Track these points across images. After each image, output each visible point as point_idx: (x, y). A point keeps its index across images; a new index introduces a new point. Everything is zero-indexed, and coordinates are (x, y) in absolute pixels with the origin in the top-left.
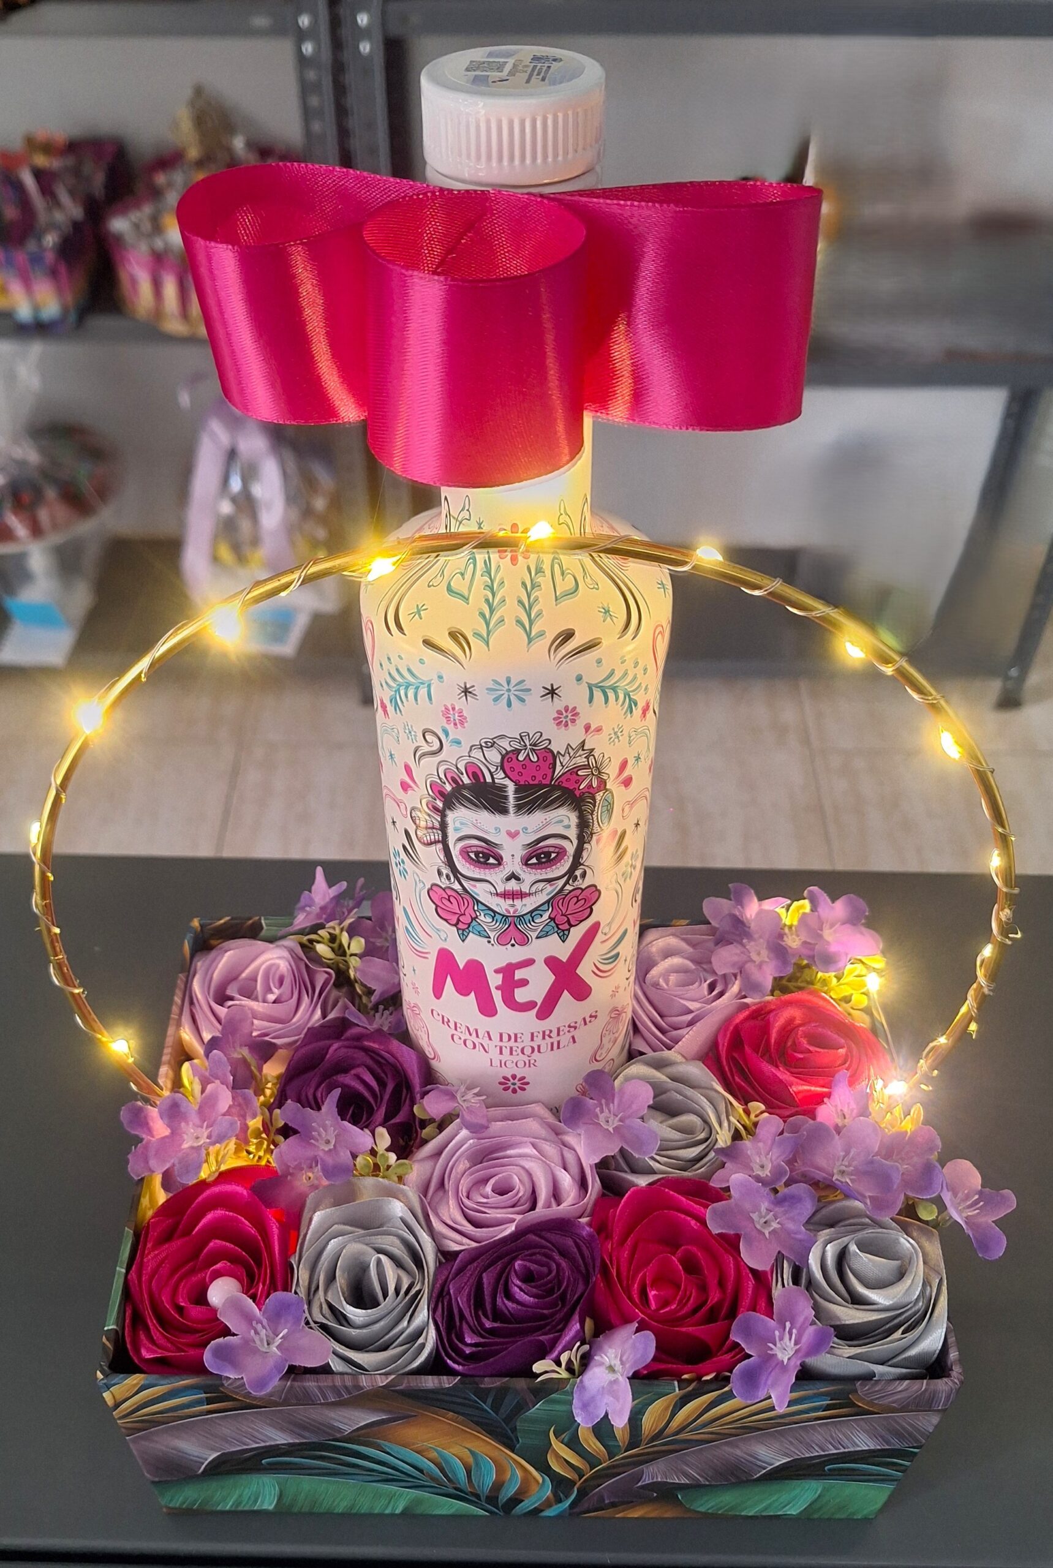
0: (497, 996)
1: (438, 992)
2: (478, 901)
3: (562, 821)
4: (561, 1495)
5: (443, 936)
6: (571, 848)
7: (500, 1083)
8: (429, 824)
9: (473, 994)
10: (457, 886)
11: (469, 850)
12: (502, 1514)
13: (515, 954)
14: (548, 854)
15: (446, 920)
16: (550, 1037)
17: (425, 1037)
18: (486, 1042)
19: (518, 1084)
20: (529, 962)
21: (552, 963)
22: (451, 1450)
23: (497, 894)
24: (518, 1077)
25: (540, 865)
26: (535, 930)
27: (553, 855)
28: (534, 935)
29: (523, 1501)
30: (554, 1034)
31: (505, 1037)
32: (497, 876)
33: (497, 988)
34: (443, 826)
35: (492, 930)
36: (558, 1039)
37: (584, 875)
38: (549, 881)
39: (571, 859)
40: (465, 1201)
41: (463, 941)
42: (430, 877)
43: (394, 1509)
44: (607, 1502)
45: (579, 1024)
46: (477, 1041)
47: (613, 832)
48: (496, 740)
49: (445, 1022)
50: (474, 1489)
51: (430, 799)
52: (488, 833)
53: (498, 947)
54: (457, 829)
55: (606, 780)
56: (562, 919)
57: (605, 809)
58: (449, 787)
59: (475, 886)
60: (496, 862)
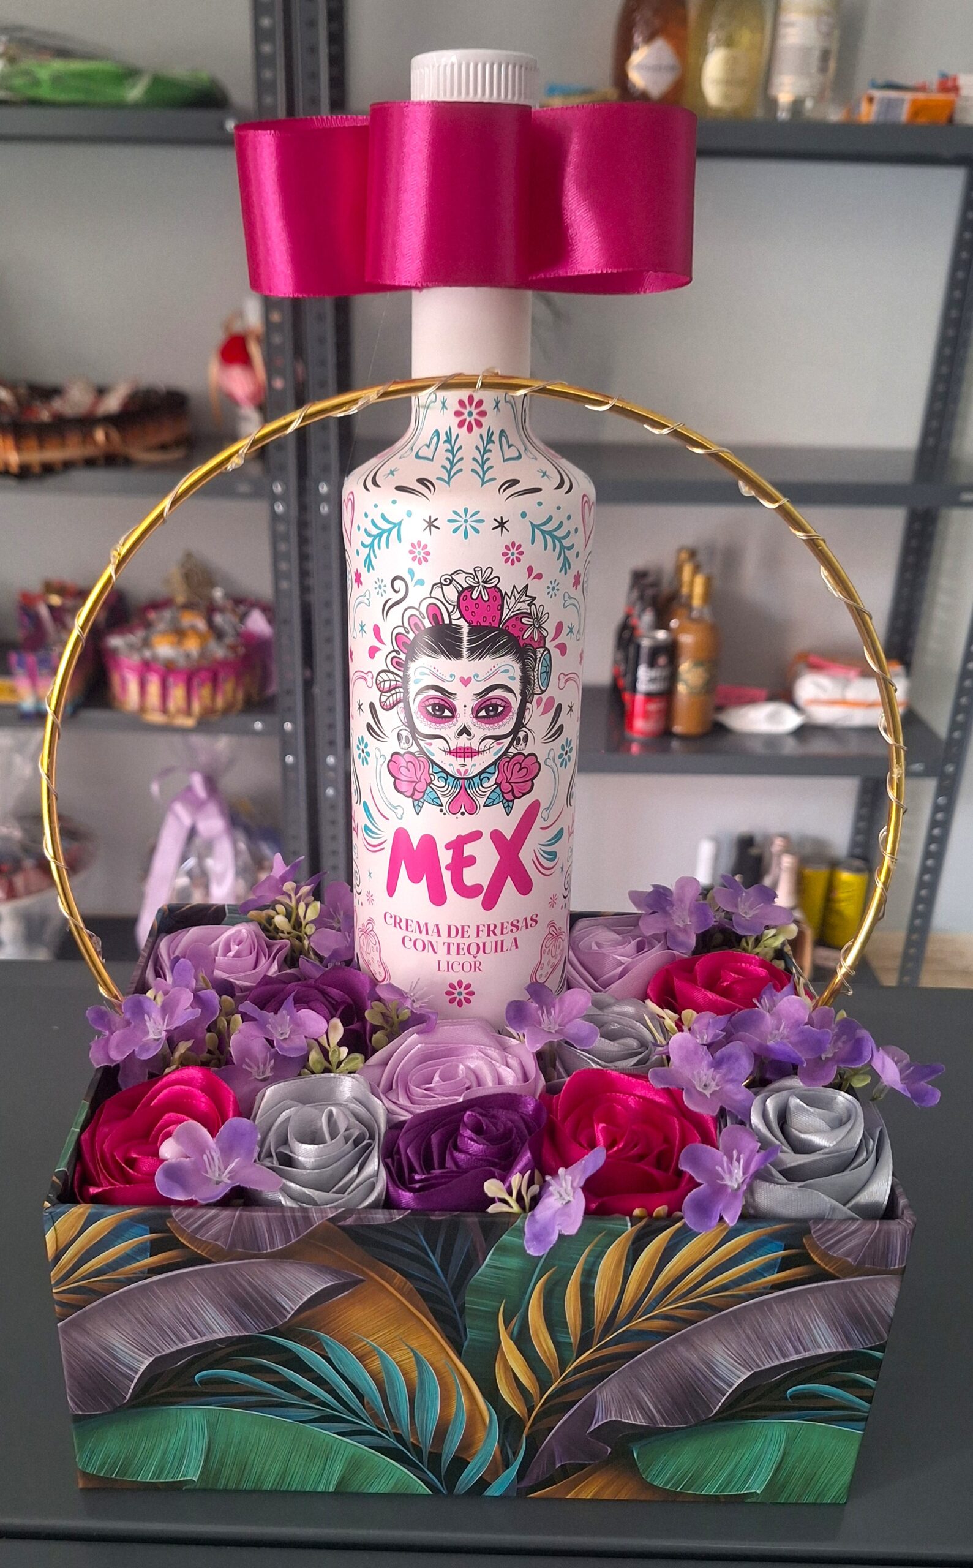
0: (447, 876)
1: (391, 889)
4: (510, 1452)
5: (400, 813)
6: (515, 705)
7: (448, 993)
8: (393, 683)
9: (424, 878)
10: (414, 749)
11: (427, 703)
12: (444, 1491)
16: (495, 934)
17: (376, 958)
18: (434, 938)
19: (464, 994)
20: (476, 836)
21: (496, 836)
22: (395, 1355)
24: (464, 985)
28: (482, 801)
29: (469, 1463)
30: (498, 931)
31: (453, 932)
32: (449, 730)
33: (448, 868)
34: (406, 679)
36: (502, 938)
37: (526, 738)
39: (515, 716)
41: (418, 814)
42: (391, 745)
43: (328, 1485)
44: (557, 1467)
45: (521, 924)
46: (426, 938)
47: (551, 700)
48: (453, 576)
49: (397, 923)
50: (417, 1439)
51: (394, 654)
52: (443, 680)
53: (449, 816)
54: (416, 682)
55: (545, 637)
56: (506, 787)
57: (544, 669)
58: (411, 636)
59: (431, 744)
60: (450, 715)
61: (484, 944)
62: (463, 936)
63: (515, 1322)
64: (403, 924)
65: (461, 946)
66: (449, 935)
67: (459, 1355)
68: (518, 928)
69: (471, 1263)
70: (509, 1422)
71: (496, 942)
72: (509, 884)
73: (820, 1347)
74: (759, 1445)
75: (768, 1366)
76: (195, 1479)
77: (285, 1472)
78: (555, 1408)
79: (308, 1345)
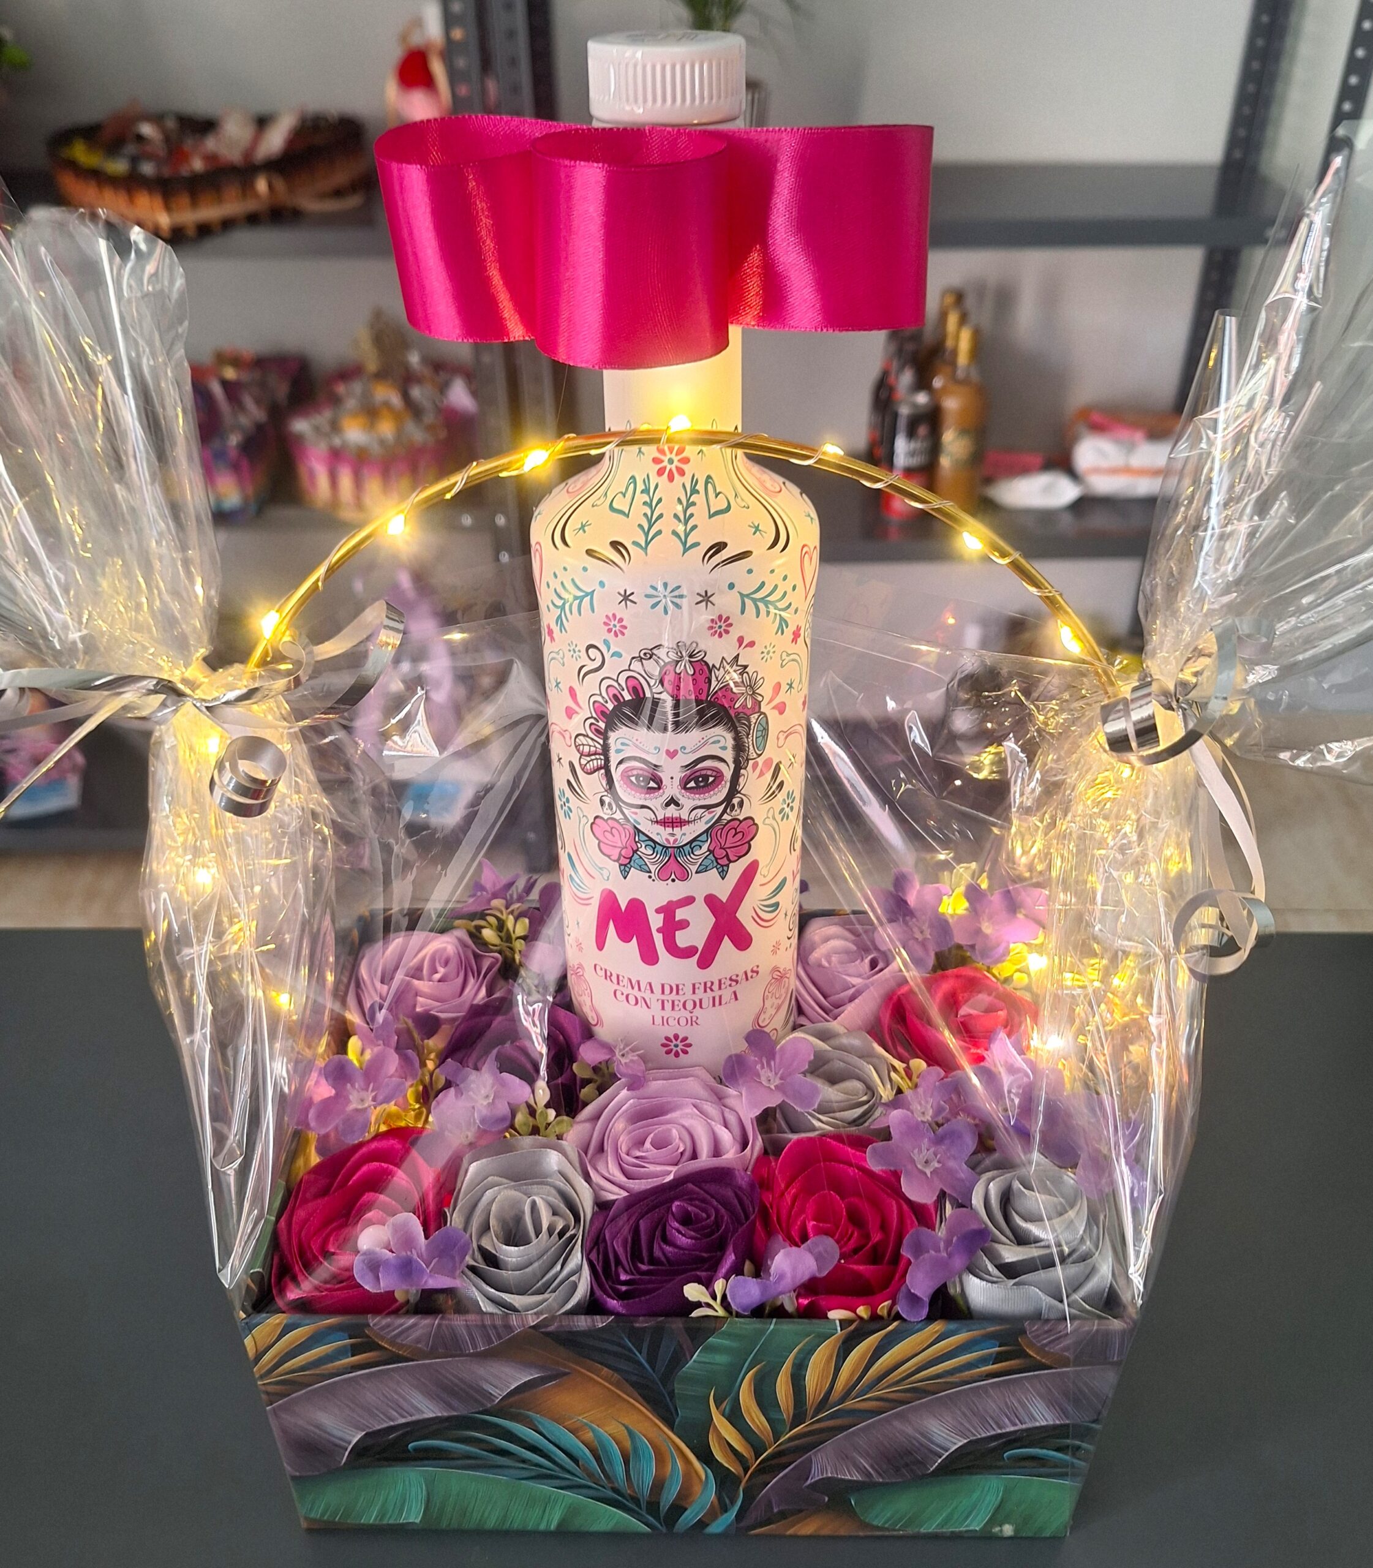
0: (658, 939)
1: (601, 944)
2: (639, 831)
3: (719, 741)
4: (727, 1501)
5: (605, 873)
6: (728, 773)
7: (664, 1045)
8: (593, 749)
9: (635, 939)
10: (618, 816)
11: (629, 773)
12: (664, 1530)
13: (673, 891)
14: (706, 777)
15: (609, 856)
16: (712, 990)
17: (588, 1003)
18: (647, 995)
19: (681, 1046)
20: (689, 901)
21: (711, 901)
22: (607, 1429)
23: (657, 822)
24: (681, 1038)
25: (697, 790)
26: (694, 864)
27: (711, 779)
28: (694, 868)
29: (686, 1509)
30: (716, 987)
31: (667, 990)
32: (656, 802)
33: (659, 930)
34: (606, 749)
35: (653, 863)
36: (720, 993)
37: (741, 804)
38: (708, 807)
39: (728, 784)
40: (624, 1156)
41: (625, 878)
42: (593, 809)
43: (549, 1522)
44: (775, 1510)
45: (742, 977)
46: (639, 995)
47: (769, 762)
48: (655, 651)
49: (607, 976)
50: (634, 1491)
51: (592, 721)
52: (648, 753)
53: (658, 882)
54: (618, 751)
55: (760, 702)
56: (720, 853)
57: (759, 734)
58: (610, 706)
59: (636, 813)
60: (655, 786)
61: (701, 1001)
62: (677, 993)
63: (726, 1405)
64: (614, 978)
65: (676, 1003)
66: (663, 992)
67: (672, 1429)
68: (737, 982)
69: (678, 1360)
70: (725, 1480)
71: (714, 998)
72: (726, 942)
73: (1036, 1420)
74: (975, 1496)
75: (984, 1435)
76: (418, 1521)
77: (505, 1516)
78: (769, 1468)
79: (518, 1422)
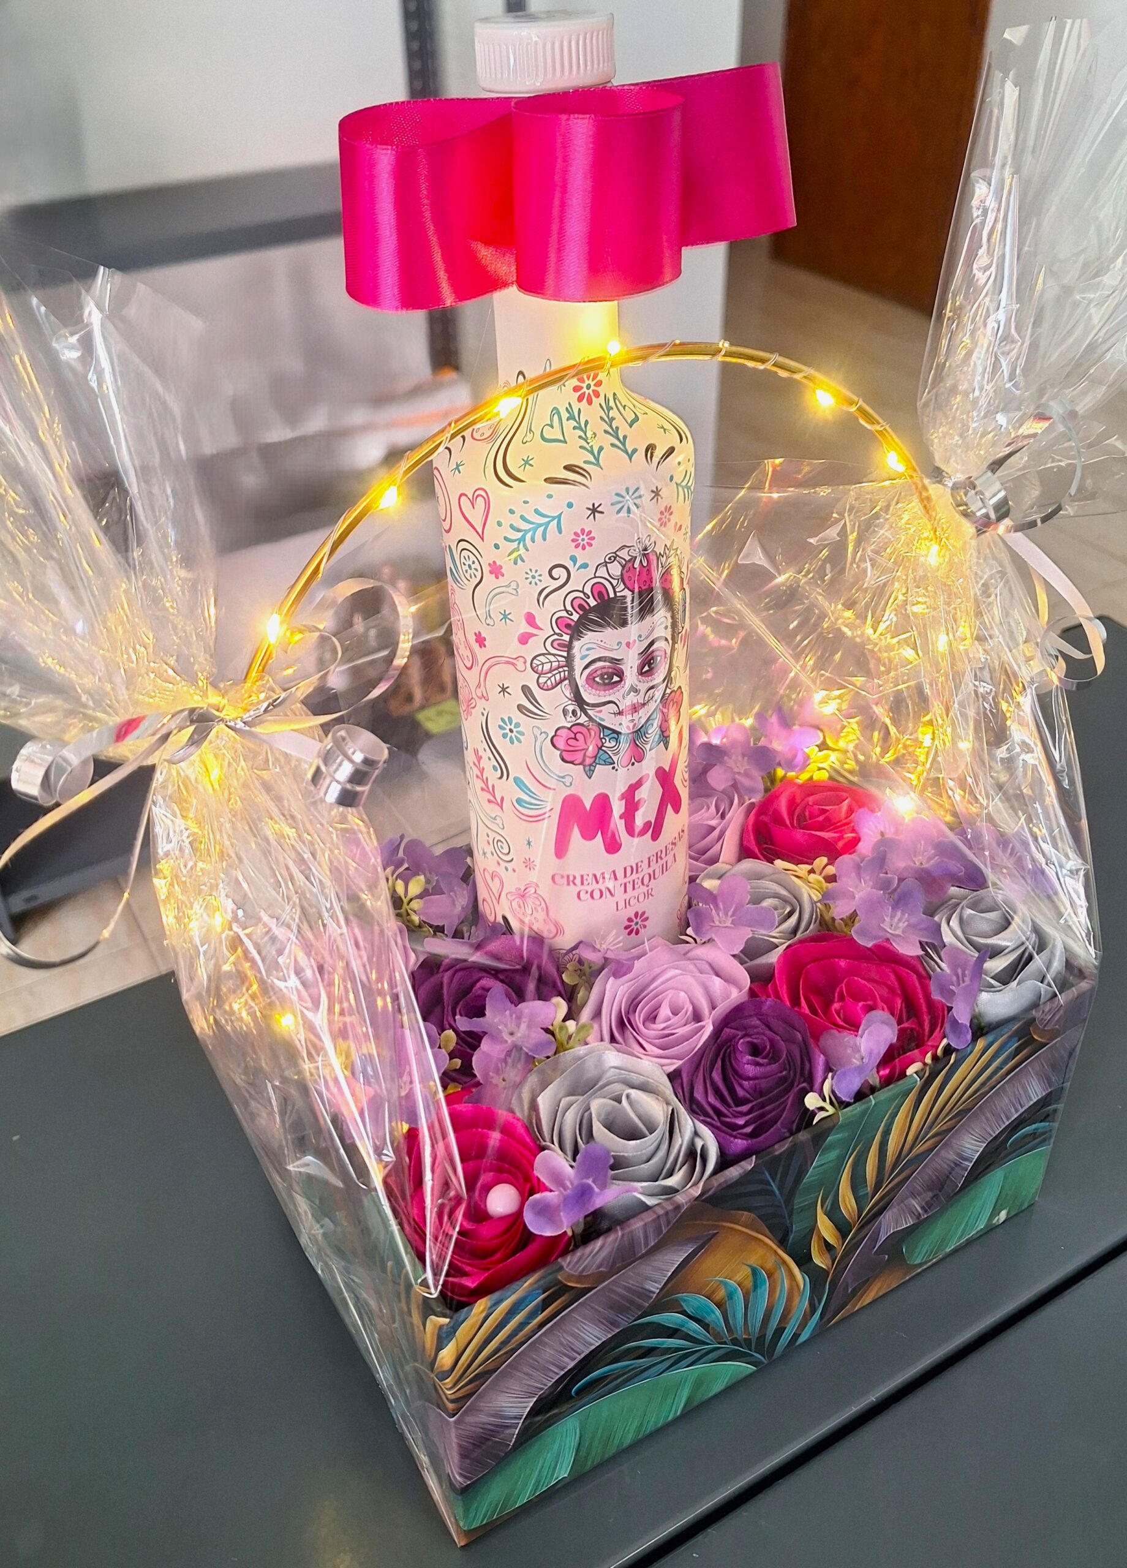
2: (604, 727)
5: (568, 780)
6: (668, 650)
7: (627, 927)
8: (555, 664)
9: (598, 835)
10: (583, 719)
11: (595, 675)
12: (766, 1363)
16: (660, 859)
18: (610, 884)
19: (640, 923)
22: (736, 1277)
24: (640, 914)
28: (648, 748)
29: (785, 1328)
32: (619, 694)
34: (569, 660)
37: (675, 676)
39: (668, 661)
41: (590, 778)
43: (677, 1408)
44: (850, 1290)
45: (678, 839)
46: (601, 886)
49: (569, 881)
50: (748, 1334)
52: (611, 650)
53: (620, 771)
54: (582, 658)
55: (683, 579)
56: (665, 726)
57: (683, 608)
58: (575, 617)
59: (600, 711)
60: (618, 679)
61: (653, 872)
62: (636, 872)
63: (829, 1201)
64: (577, 881)
65: (636, 881)
66: (625, 876)
67: (785, 1249)
68: (675, 844)
69: (801, 1172)
70: (817, 1279)
71: (662, 866)
72: (669, 810)
73: (1031, 1100)
74: (985, 1194)
76: (566, 1474)
77: (641, 1424)
78: (851, 1249)
79: (668, 1311)
